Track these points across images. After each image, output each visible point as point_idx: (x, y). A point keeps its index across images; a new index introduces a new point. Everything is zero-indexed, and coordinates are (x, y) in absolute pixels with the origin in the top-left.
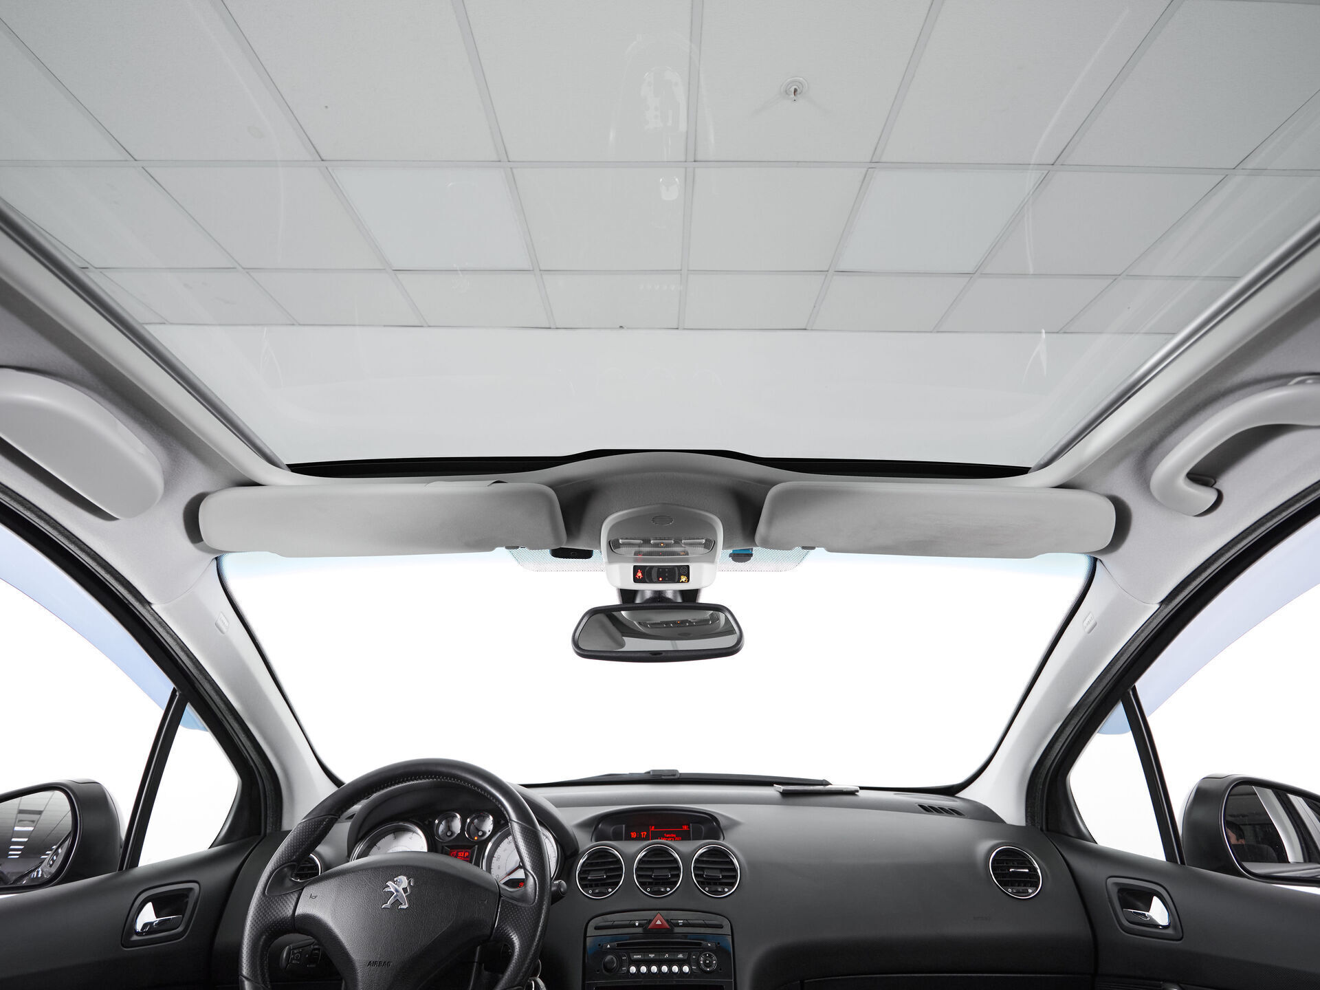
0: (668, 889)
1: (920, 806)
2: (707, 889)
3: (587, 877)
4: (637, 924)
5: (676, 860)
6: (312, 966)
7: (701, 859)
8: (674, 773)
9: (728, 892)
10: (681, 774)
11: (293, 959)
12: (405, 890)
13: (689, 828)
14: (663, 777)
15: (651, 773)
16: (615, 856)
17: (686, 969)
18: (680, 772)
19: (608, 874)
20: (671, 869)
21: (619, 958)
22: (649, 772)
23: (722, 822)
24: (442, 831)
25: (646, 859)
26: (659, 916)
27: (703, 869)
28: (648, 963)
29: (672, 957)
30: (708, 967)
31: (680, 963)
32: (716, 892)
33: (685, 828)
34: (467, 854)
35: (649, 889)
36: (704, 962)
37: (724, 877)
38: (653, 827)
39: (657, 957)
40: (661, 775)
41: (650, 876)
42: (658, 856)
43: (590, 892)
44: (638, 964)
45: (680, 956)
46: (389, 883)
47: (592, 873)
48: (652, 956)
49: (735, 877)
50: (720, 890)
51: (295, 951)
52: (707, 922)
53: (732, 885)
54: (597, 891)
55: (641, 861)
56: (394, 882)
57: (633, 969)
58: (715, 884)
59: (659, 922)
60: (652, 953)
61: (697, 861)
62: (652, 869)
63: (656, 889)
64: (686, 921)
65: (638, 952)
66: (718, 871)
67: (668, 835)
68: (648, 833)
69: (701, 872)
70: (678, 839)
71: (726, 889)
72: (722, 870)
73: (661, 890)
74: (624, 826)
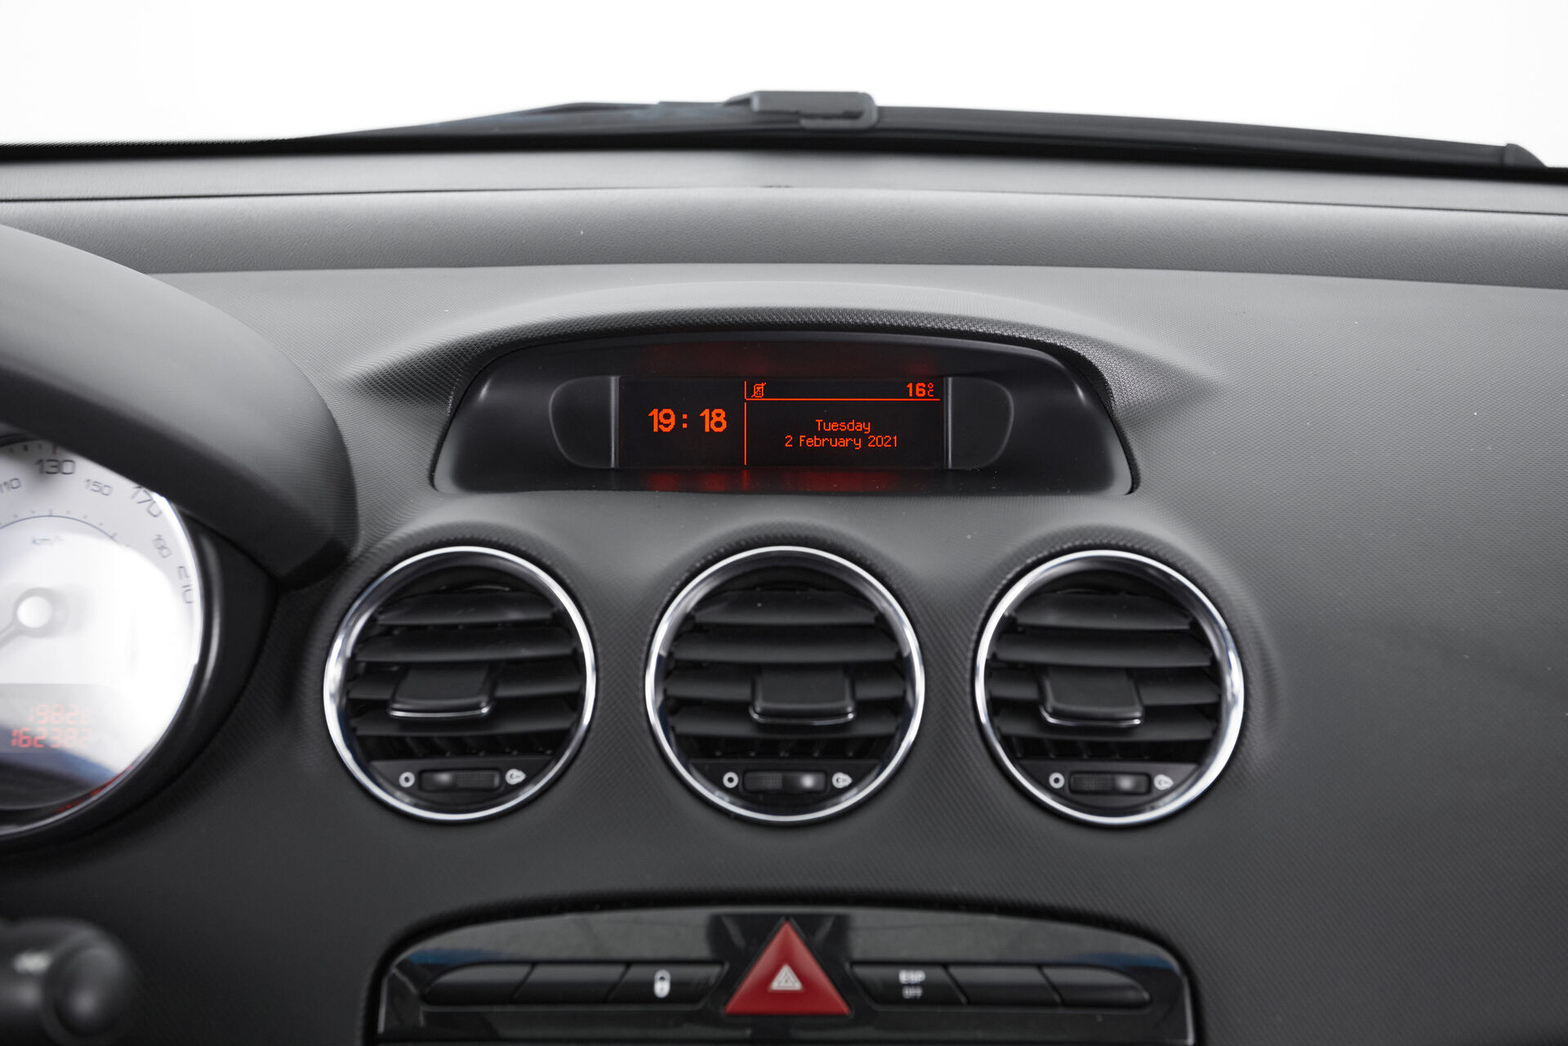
0: (843, 781)
2: (1057, 780)
3: (382, 707)
4: (662, 988)
5: (884, 630)
7: (1026, 619)
8: (853, 104)
9: (1171, 796)
10: (882, 110)
13: (940, 392)
14: (806, 123)
16: (544, 598)
19: (504, 692)
20: (857, 672)
23: (1125, 387)
25: (716, 615)
26: (788, 935)
27: (1034, 673)
32: (1106, 799)
33: (920, 391)
35: (731, 779)
37: (1154, 716)
38: (760, 387)
40: (798, 115)
41: (739, 710)
42: (788, 604)
43: (408, 779)
47: (412, 681)
49: (1214, 714)
50: (1126, 783)
52: (1058, 976)
53: (1198, 753)
54: (444, 778)
55: (687, 629)
58: (1102, 752)
59: (786, 981)
61: (1008, 627)
62: (750, 671)
63: (771, 781)
64: (939, 974)
66: (1125, 683)
67: (833, 426)
68: (733, 418)
69: (1026, 692)
70: (879, 442)
71: (1163, 782)
72: (1141, 677)
73: (808, 781)
74: (614, 381)
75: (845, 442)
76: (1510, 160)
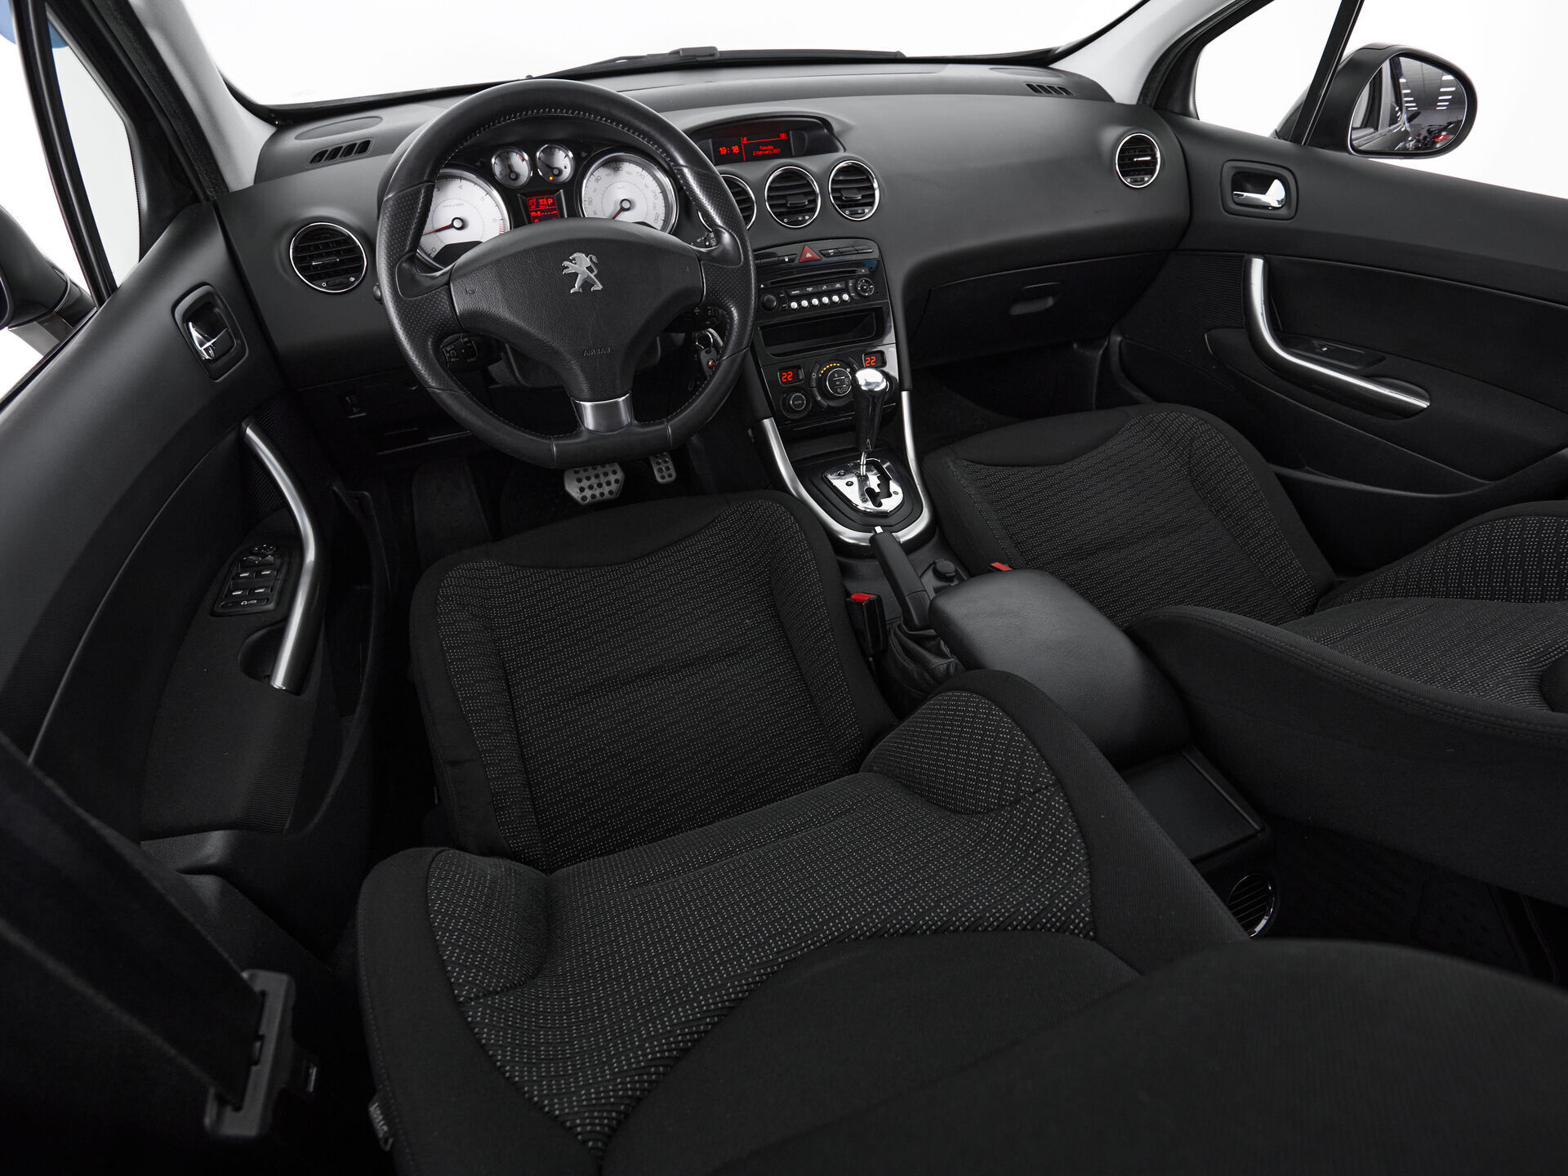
0: (807, 217)
1: (1028, 85)
2: (848, 212)
4: (787, 260)
5: (810, 183)
6: (472, 360)
7: (836, 178)
8: (712, 51)
9: (869, 213)
10: (720, 52)
11: (449, 357)
12: (589, 268)
13: (788, 135)
14: (699, 59)
15: (681, 52)
17: (846, 297)
18: (719, 50)
20: (806, 194)
21: (777, 296)
22: (676, 52)
23: (836, 127)
24: (501, 174)
25: (777, 184)
26: (807, 248)
27: (840, 190)
28: (809, 297)
29: (830, 288)
30: (866, 292)
31: (839, 292)
32: (857, 215)
33: (783, 136)
34: (550, 201)
35: (786, 220)
36: (862, 287)
37: (863, 197)
38: (745, 138)
39: (816, 290)
40: (695, 56)
41: (784, 205)
42: (793, 180)
44: (798, 299)
45: (838, 286)
46: (566, 263)
48: (810, 289)
49: (873, 195)
50: (860, 211)
51: (448, 349)
52: (855, 248)
53: (871, 204)
55: (771, 188)
56: (571, 261)
57: (794, 305)
58: (855, 205)
59: (809, 255)
60: (809, 286)
61: (833, 180)
62: (784, 197)
63: (793, 218)
64: (836, 251)
65: (795, 288)
66: (857, 190)
67: (764, 148)
68: (740, 147)
69: (839, 195)
70: (776, 151)
71: (866, 211)
72: (860, 189)
73: (800, 219)
74: (710, 140)
75: (767, 152)
76: (898, 57)
